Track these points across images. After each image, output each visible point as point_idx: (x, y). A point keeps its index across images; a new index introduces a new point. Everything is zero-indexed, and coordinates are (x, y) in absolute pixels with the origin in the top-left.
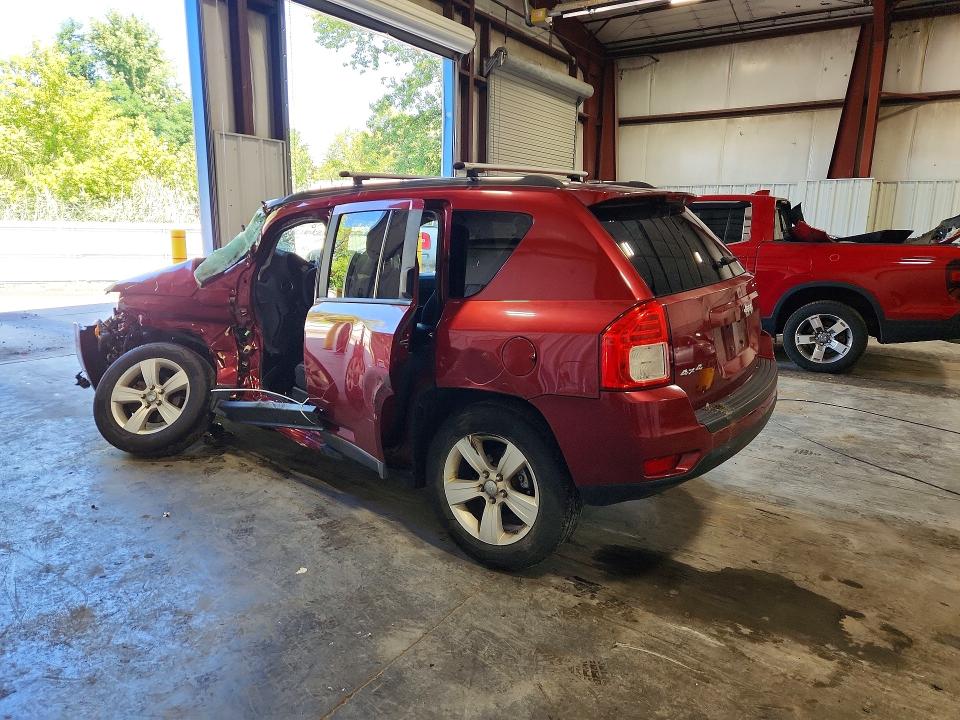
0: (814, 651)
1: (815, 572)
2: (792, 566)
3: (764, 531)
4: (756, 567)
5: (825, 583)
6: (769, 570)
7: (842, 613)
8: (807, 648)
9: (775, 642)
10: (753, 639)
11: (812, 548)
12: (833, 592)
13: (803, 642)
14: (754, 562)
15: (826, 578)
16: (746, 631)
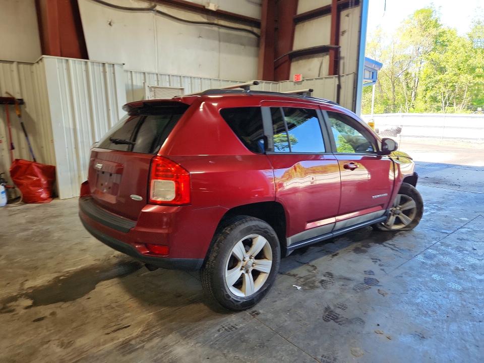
0: (35, 287)
1: (60, 314)
2: (72, 309)
3: (105, 316)
4: (86, 297)
5: (51, 311)
6: (79, 300)
7: (35, 304)
8: (38, 286)
9: (50, 281)
10: (58, 278)
11: (74, 325)
12: (44, 310)
13: (40, 287)
14: (89, 298)
15: (53, 314)
16: (62, 278)
